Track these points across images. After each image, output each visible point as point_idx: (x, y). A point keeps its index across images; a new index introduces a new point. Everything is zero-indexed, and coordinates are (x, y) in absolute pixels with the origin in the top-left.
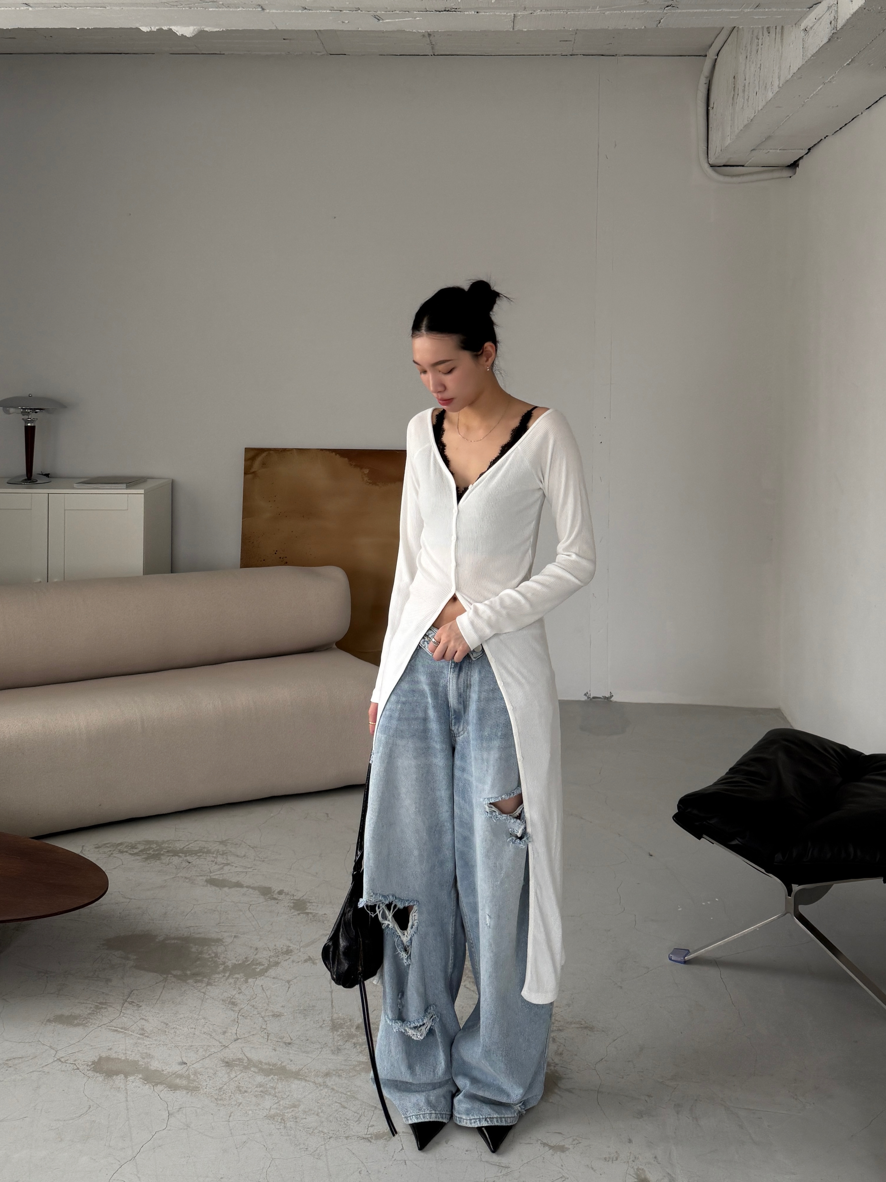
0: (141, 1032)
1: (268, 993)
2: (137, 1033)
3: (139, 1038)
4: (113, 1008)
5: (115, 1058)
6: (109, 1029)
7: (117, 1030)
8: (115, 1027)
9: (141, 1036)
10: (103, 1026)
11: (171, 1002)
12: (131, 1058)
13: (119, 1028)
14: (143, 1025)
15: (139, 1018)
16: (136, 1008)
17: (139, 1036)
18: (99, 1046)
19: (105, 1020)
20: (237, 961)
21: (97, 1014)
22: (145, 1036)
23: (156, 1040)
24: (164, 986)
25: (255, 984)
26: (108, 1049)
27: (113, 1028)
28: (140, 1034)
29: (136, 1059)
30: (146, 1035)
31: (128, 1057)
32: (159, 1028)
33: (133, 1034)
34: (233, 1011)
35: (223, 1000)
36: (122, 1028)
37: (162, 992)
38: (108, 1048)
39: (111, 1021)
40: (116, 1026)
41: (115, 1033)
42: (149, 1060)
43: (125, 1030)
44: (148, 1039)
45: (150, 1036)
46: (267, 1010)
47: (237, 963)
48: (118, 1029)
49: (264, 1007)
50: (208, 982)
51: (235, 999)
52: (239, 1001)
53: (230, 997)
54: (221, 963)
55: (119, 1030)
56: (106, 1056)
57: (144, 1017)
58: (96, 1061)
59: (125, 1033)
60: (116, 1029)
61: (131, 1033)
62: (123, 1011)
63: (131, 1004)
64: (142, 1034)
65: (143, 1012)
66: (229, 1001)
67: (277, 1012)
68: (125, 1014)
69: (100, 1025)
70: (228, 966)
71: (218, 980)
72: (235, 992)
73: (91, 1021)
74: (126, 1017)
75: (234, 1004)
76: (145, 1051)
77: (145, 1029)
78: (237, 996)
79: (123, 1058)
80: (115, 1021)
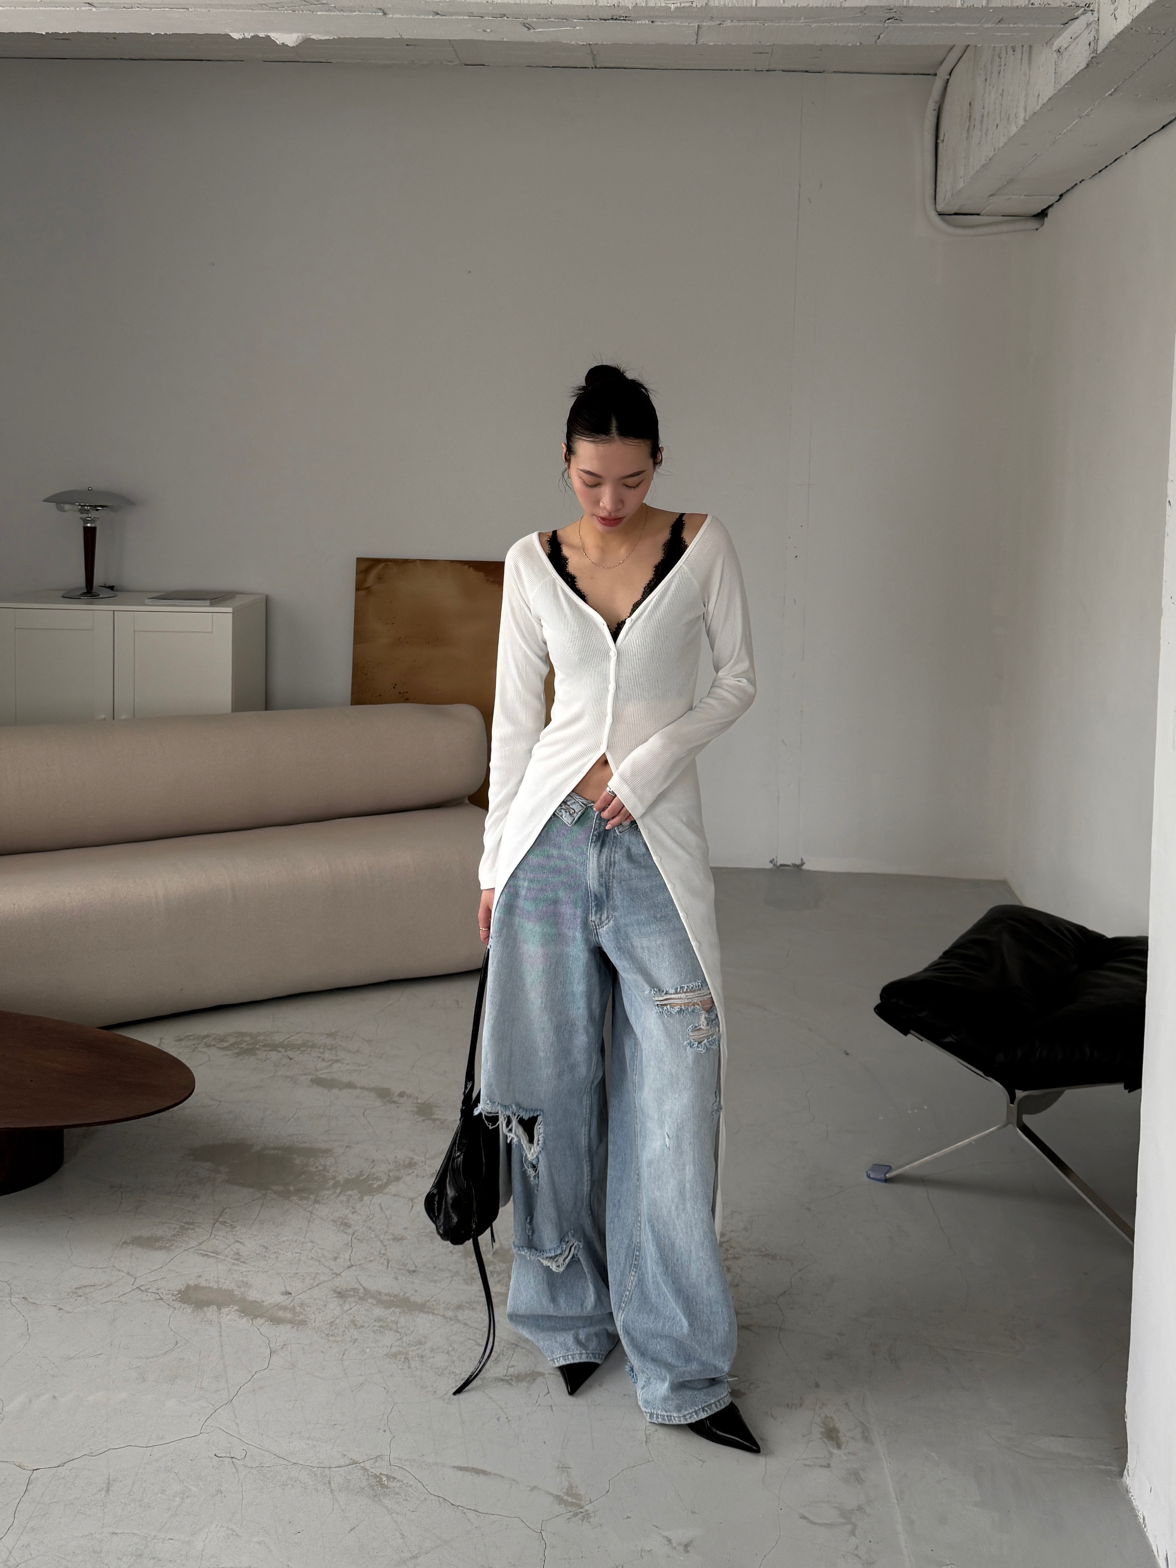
0: (236, 1257)
1: (388, 1213)
2: (231, 1258)
3: (234, 1264)
4: (202, 1228)
5: (206, 1287)
6: (198, 1253)
7: (206, 1255)
8: (205, 1251)
9: (236, 1262)
10: (190, 1250)
11: (271, 1222)
12: (225, 1287)
13: (210, 1252)
14: (238, 1249)
15: (233, 1241)
16: (229, 1229)
17: (233, 1261)
18: (186, 1273)
19: (193, 1243)
20: (349, 1175)
21: (182, 1235)
22: (241, 1262)
23: (254, 1266)
24: (263, 1203)
25: (372, 1202)
26: (197, 1277)
27: (203, 1252)
28: (235, 1259)
29: (230, 1289)
30: (242, 1260)
31: (221, 1286)
32: (258, 1252)
33: (226, 1258)
34: (346, 1233)
35: (333, 1221)
36: (213, 1253)
37: (260, 1211)
38: (196, 1275)
39: (200, 1244)
40: (205, 1249)
41: (205, 1258)
42: (246, 1289)
43: (217, 1254)
44: (245, 1265)
45: (247, 1262)
46: (386, 1232)
47: (349, 1177)
48: (208, 1253)
49: (383, 1229)
50: (315, 1199)
51: (348, 1220)
52: (352, 1222)
53: (342, 1217)
54: (331, 1177)
55: (210, 1254)
56: (195, 1285)
57: (239, 1240)
58: (183, 1290)
59: (217, 1258)
60: (206, 1253)
61: (224, 1258)
62: (213, 1233)
63: (223, 1224)
64: (238, 1260)
65: (238, 1233)
66: (340, 1221)
67: (398, 1235)
68: (216, 1236)
69: (186, 1248)
70: (338, 1182)
71: (328, 1198)
72: (347, 1212)
73: (175, 1243)
74: (217, 1240)
75: (347, 1225)
76: (241, 1279)
77: (241, 1254)
78: (350, 1216)
79: (215, 1287)
80: (205, 1243)
